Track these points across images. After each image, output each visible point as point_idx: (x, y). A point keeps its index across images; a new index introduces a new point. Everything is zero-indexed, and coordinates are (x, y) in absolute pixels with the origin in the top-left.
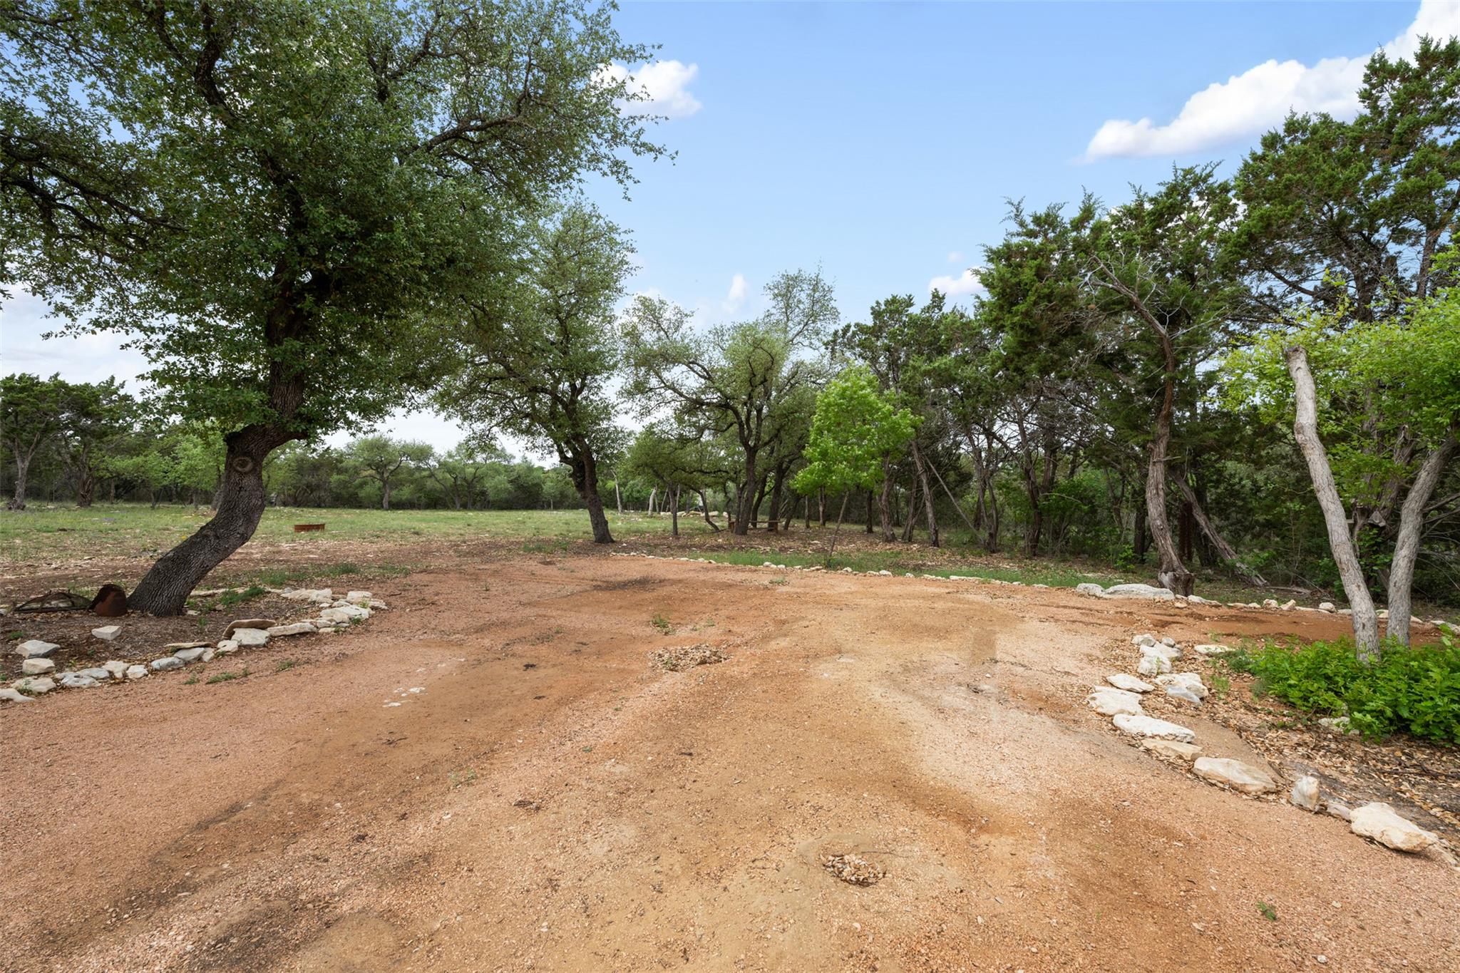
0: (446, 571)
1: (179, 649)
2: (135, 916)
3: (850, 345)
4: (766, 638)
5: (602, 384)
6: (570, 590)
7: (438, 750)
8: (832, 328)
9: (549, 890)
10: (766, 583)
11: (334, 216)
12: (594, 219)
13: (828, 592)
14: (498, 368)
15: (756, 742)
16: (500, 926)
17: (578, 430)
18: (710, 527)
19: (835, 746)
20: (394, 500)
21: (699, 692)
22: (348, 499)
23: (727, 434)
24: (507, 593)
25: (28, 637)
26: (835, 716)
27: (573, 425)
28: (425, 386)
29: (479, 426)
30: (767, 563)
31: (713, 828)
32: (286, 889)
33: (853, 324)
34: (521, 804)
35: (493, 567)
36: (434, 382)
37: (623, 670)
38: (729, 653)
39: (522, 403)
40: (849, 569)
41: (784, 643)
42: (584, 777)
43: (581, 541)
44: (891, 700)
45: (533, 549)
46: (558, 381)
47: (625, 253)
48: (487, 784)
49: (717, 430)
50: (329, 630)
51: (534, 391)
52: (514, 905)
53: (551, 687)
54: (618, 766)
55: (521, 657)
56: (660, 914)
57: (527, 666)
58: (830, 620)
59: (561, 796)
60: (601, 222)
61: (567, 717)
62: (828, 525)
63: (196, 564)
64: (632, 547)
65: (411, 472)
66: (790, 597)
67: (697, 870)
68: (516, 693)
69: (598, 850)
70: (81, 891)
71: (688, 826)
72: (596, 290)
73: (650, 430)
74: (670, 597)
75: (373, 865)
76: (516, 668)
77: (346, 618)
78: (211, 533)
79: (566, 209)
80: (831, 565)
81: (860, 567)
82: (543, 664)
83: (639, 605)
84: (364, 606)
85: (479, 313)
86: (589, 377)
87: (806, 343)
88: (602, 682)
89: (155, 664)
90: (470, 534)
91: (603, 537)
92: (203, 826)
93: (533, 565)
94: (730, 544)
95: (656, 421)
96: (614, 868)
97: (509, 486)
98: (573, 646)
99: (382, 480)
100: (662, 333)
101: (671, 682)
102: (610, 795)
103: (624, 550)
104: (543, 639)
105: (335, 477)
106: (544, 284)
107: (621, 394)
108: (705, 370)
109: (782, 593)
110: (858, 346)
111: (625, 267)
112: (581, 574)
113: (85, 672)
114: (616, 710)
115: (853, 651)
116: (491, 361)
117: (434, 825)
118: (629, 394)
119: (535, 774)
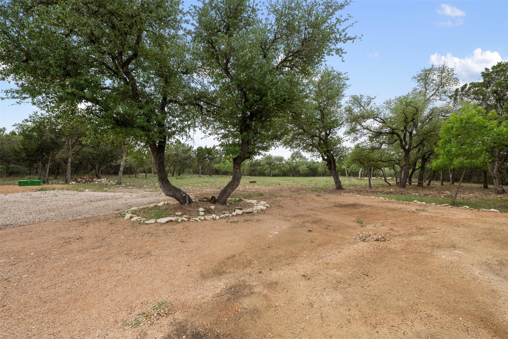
0: (287, 197)
1: (225, 213)
2: (215, 276)
3: (467, 94)
4: (411, 235)
5: (337, 131)
6: (326, 206)
7: (281, 252)
8: (454, 88)
9: (310, 306)
10: (414, 210)
11: (253, 96)
12: (332, 72)
13: (451, 217)
14: (301, 131)
15: (399, 278)
16: (294, 311)
17: (328, 149)
18: (387, 184)
19: (444, 291)
20: (274, 174)
21: (374, 252)
22: (262, 174)
23: (394, 144)
24: (304, 205)
25: (200, 207)
26: (446, 277)
27: (327, 147)
28: (279, 139)
29: (296, 150)
30: (415, 201)
31: (374, 307)
32: (243, 280)
33: (468, 84)
34: (303, 276)
35: (301, 196)
36: (282, 138)
37: (343, 238)
38: (390, 238)
39: (309, 141)
40: (467, 207)
41: (420, 238)
42: (325, 273)
43: (331, 188)
44: (486, 277)
45: (314, 191)
46: (321, 132)
47: (345, 81)
48: (294, 267)
49: (390, 144)
50: (256, 212)
51: (313, 136)
52: (299, 307)
53: (316, 239)
54: (337, 272)
55: (307, 227)
56: (349, 330)
57: (309, 231)
58: (450, 231)
59: (317, 277)
60: (335, 73)
61: (321, 250)
62: (455, 184)
63: (228, 192)
64: (351, 191)
65: (278, 165)
66: (427, 218)
67: (365, 319)
68: (305, 239)
69: (328, 299)
70: (207, 267)
71: (363, 302)
72: (334, 97)
73: (357, 147)
74: (365, 212)
75: (263, 281)
76: (306, 231)
77: (260, 209)
78: (231, 184)
79: (322, 72)
80: (454, 204)
81: (475, 206)
82: (314, 231)
83: (351, 214)
84: (264, 206)
85: (294, 114)
86: (332, 129)
87: (438, 98)
88: (335, 240)
89: (221, 216)
90: (294, 185)
91: (339, 187)
92: (228, 259)
93: (313, 196)
94: (396, 191)
95: (360, 142)
96: (333, 307)
97: (307, 169)
98: (325, 226)
99: (270, 168)
100: (362, 108)
101: (362, 246)
102: (334, 281)
103: (347, 192)
104: (315, 222)
105: (259, 168)
106: (315, 100)
107: (345, 133)
108: (382, 119)
109: (422, 215)
110: (472, 94)
111: (345, 86)
112: (330, 200)
113: (209, 216)
114: (339, 252)
115: (463, 248)
116: (299, 129)
117: (278, 274)
118: (348, 133)
119: (309, 267)
